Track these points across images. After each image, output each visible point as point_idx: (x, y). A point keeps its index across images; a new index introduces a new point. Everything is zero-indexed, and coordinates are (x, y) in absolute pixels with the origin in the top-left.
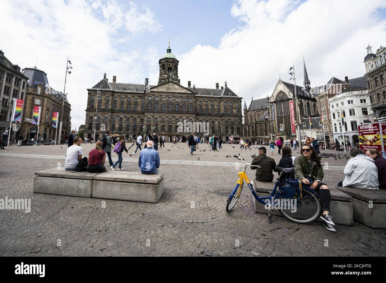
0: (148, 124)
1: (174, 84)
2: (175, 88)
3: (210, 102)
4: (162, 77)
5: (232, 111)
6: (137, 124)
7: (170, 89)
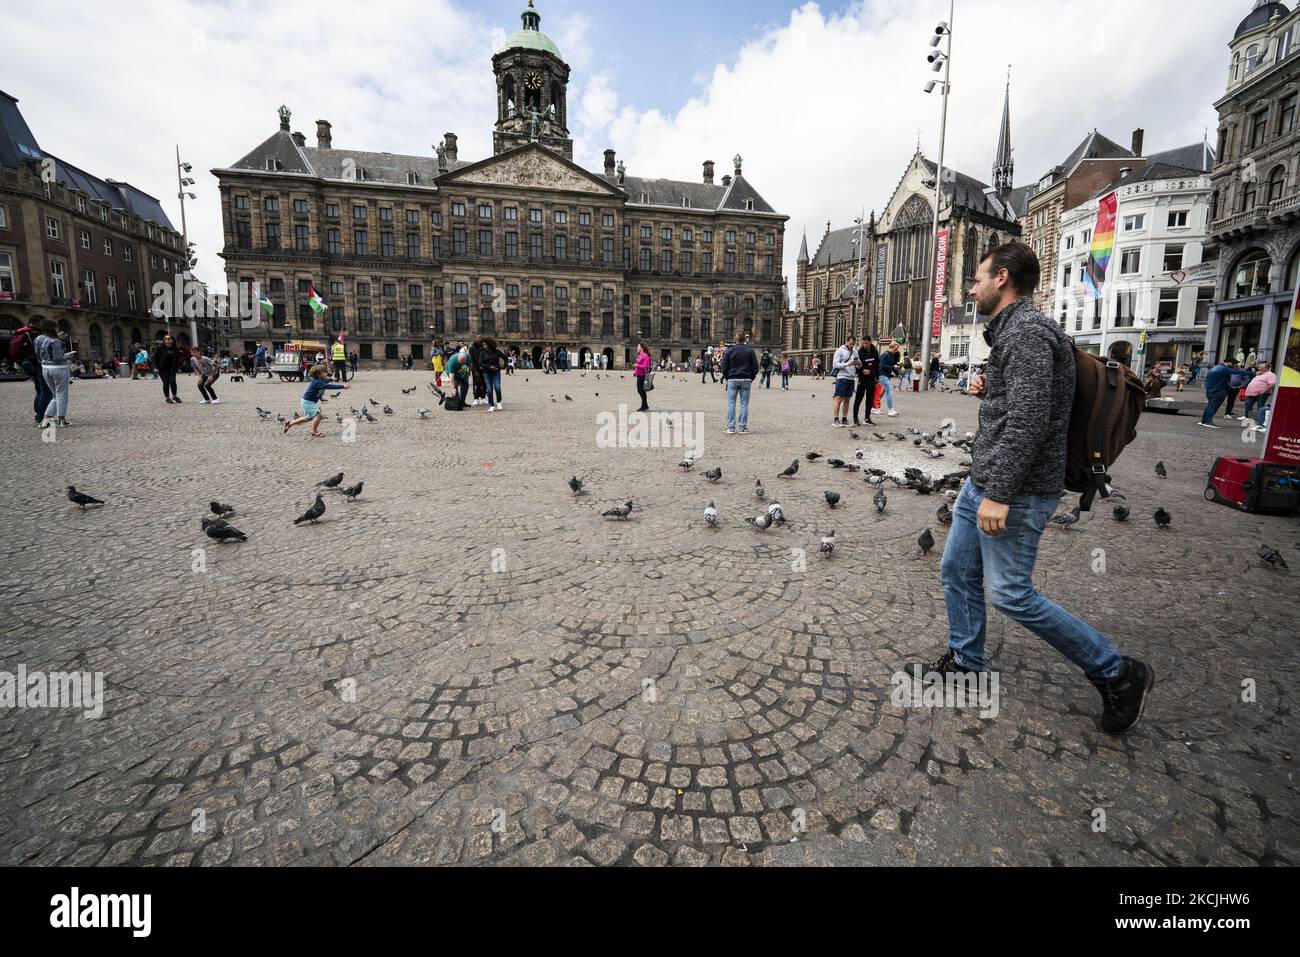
0: (458, 305)
1: (546, 158)
2: (549, 174)
3: (677, 231)
4: (507, 128)
5: (750, 265)
6: (422, 307)
7: (530, 176)
